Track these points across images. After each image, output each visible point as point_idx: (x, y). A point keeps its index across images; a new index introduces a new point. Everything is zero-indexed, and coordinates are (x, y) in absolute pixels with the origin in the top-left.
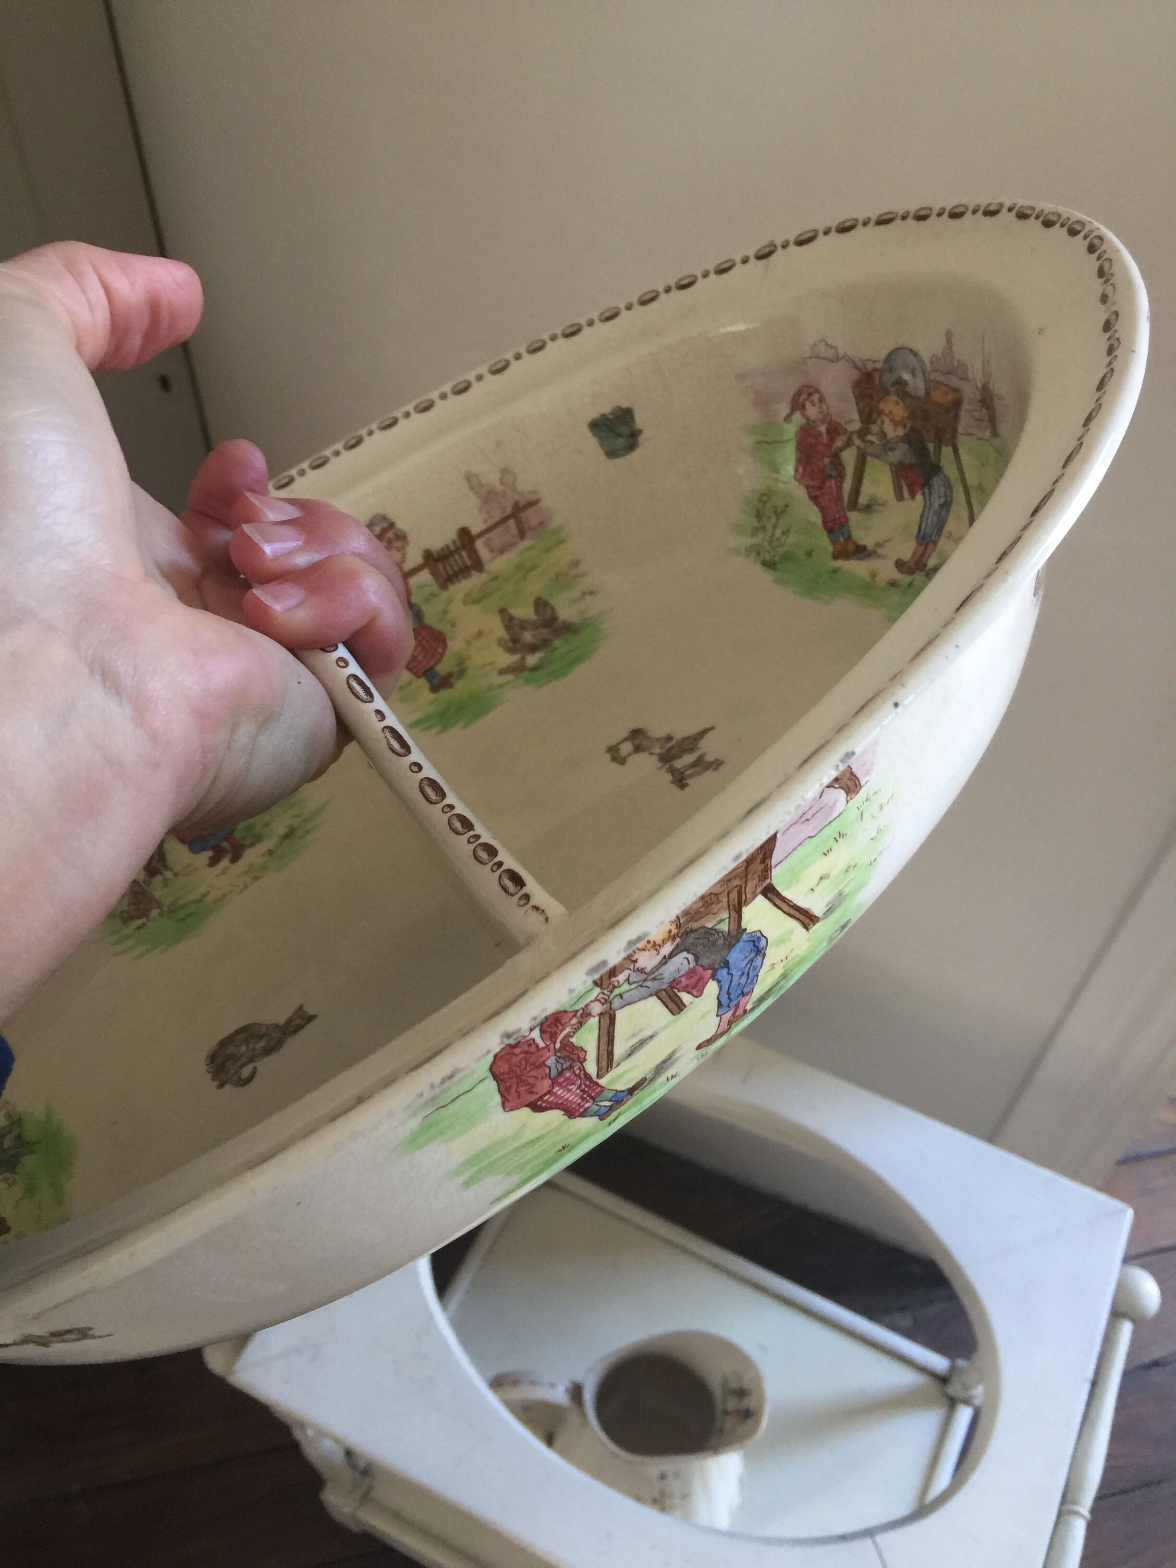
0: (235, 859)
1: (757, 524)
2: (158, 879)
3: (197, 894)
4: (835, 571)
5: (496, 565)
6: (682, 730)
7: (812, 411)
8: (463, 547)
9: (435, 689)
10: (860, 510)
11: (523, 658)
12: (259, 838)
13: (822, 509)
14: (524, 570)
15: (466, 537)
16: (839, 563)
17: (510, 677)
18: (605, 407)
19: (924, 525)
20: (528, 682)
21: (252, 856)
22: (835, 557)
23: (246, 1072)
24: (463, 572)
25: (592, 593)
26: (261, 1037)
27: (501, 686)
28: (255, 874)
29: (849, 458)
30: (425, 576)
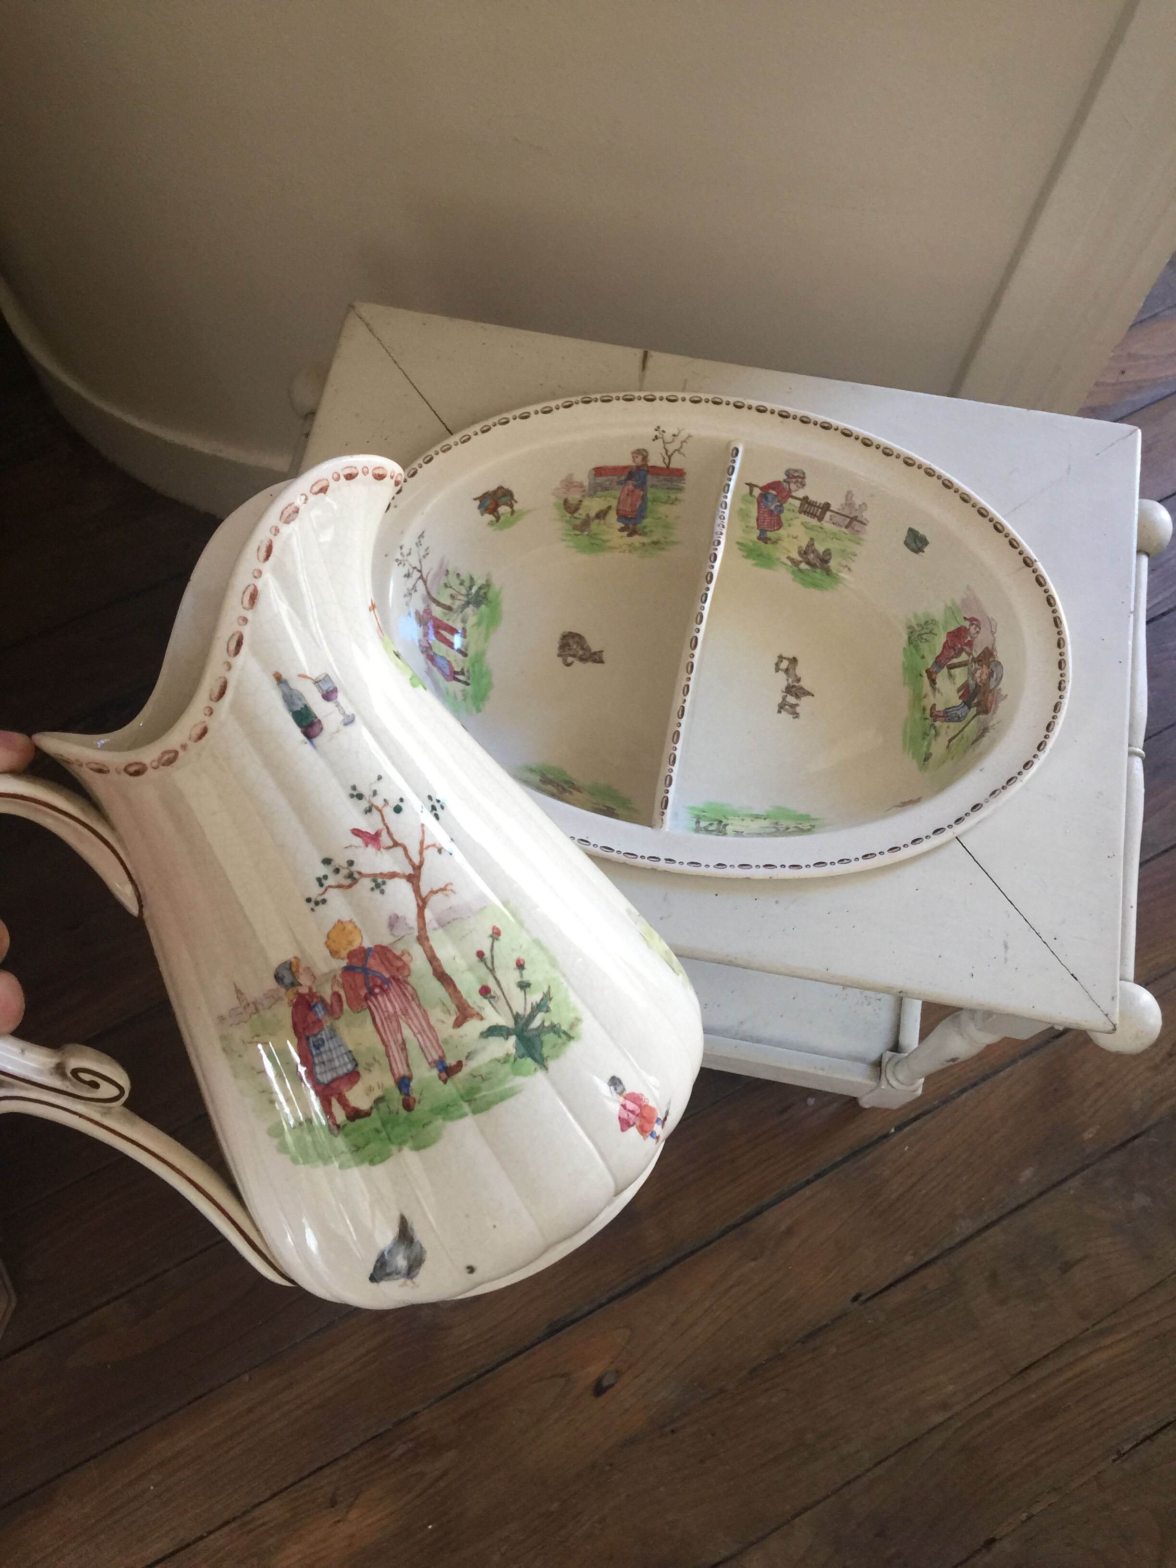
0: (630, 535)
1: (923, 624)
2: (597, 521)
3: (604, 537)
4: (921, 675)
5: (826, 524)
6: (805, 684)
7: (972, 630)
8: (822, 508)
9: (759, 538)
10: (948, 672)
11: (801, 562)
12: (644, 534)
13: (942, 652)
14: (835, 536)
15: (826, 507)
16: (925, 674)
17: (789, 563)
18: (921, 532)
19: (951, 710)
20: (793, 573)
21: (637, 539)
22: (926, 671)
23: (570, 659)
24: (813, 515)
25: (849, 569)
26: (583, 649)
27: (783, 563)
28: (632, 548)
29: (964, 657)
30: (797, 503)
